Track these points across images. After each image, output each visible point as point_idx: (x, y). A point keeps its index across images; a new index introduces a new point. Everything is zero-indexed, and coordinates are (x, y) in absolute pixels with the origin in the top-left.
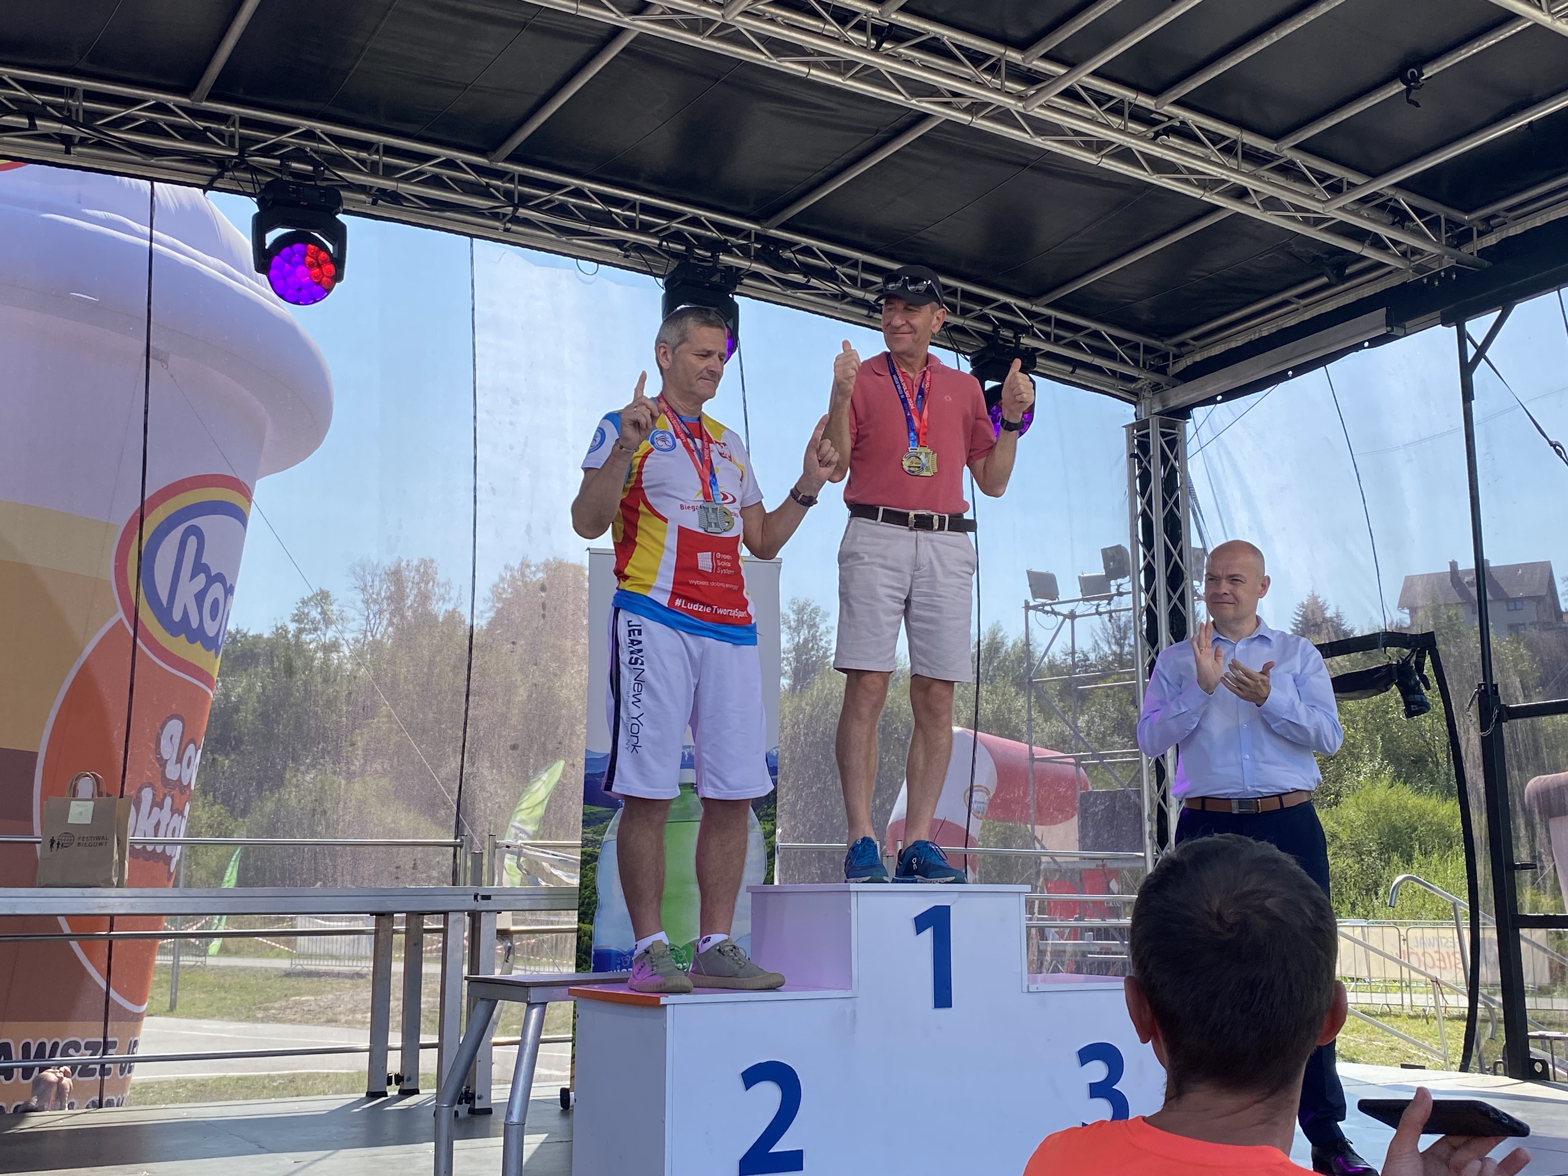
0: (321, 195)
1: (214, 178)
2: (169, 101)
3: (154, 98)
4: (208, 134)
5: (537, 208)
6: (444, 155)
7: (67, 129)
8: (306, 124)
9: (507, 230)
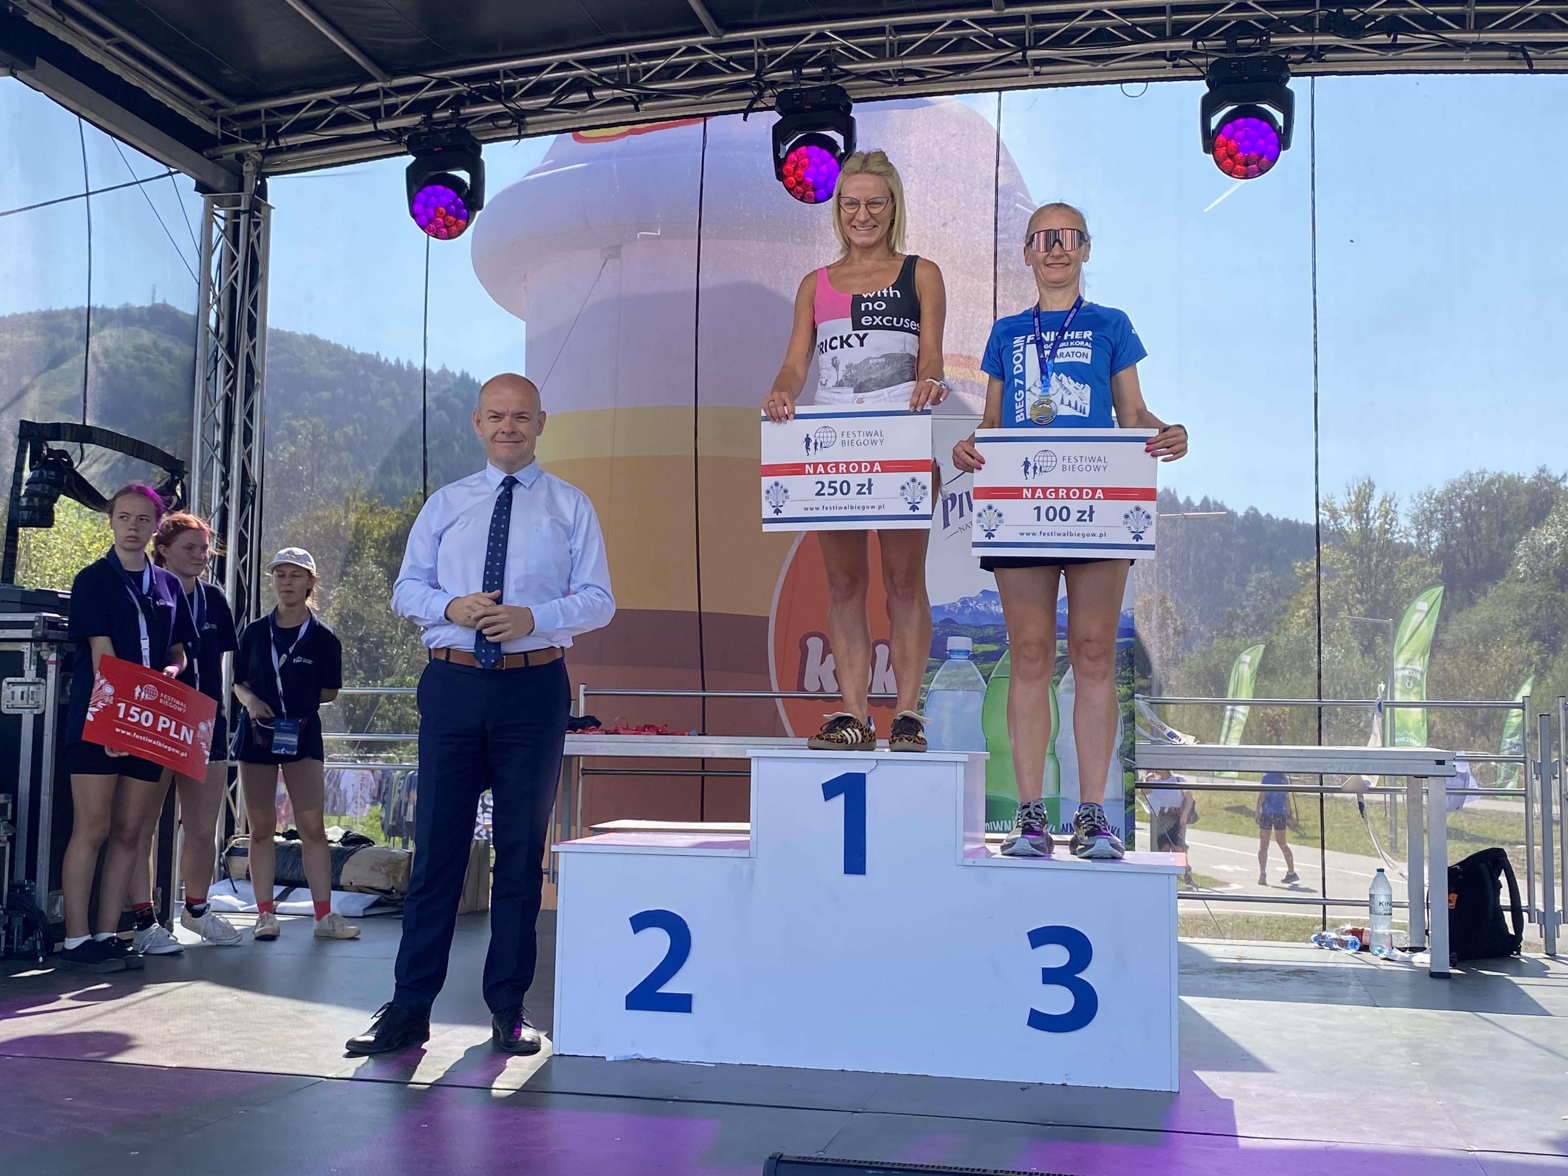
0: (823, 95)
1: (754, 100)
2: (697, 43)
3: (685, 44)
4: (731, 63)
5: (1049, 46)
6: (949, 18)
7: (617, 92)
8: (814, 28)
9: (1037, 74)
